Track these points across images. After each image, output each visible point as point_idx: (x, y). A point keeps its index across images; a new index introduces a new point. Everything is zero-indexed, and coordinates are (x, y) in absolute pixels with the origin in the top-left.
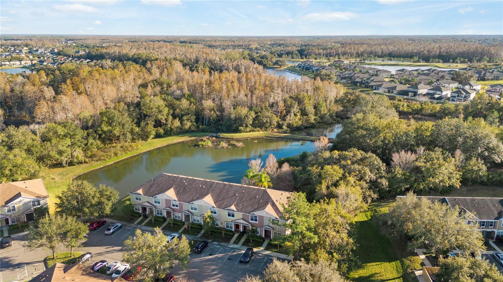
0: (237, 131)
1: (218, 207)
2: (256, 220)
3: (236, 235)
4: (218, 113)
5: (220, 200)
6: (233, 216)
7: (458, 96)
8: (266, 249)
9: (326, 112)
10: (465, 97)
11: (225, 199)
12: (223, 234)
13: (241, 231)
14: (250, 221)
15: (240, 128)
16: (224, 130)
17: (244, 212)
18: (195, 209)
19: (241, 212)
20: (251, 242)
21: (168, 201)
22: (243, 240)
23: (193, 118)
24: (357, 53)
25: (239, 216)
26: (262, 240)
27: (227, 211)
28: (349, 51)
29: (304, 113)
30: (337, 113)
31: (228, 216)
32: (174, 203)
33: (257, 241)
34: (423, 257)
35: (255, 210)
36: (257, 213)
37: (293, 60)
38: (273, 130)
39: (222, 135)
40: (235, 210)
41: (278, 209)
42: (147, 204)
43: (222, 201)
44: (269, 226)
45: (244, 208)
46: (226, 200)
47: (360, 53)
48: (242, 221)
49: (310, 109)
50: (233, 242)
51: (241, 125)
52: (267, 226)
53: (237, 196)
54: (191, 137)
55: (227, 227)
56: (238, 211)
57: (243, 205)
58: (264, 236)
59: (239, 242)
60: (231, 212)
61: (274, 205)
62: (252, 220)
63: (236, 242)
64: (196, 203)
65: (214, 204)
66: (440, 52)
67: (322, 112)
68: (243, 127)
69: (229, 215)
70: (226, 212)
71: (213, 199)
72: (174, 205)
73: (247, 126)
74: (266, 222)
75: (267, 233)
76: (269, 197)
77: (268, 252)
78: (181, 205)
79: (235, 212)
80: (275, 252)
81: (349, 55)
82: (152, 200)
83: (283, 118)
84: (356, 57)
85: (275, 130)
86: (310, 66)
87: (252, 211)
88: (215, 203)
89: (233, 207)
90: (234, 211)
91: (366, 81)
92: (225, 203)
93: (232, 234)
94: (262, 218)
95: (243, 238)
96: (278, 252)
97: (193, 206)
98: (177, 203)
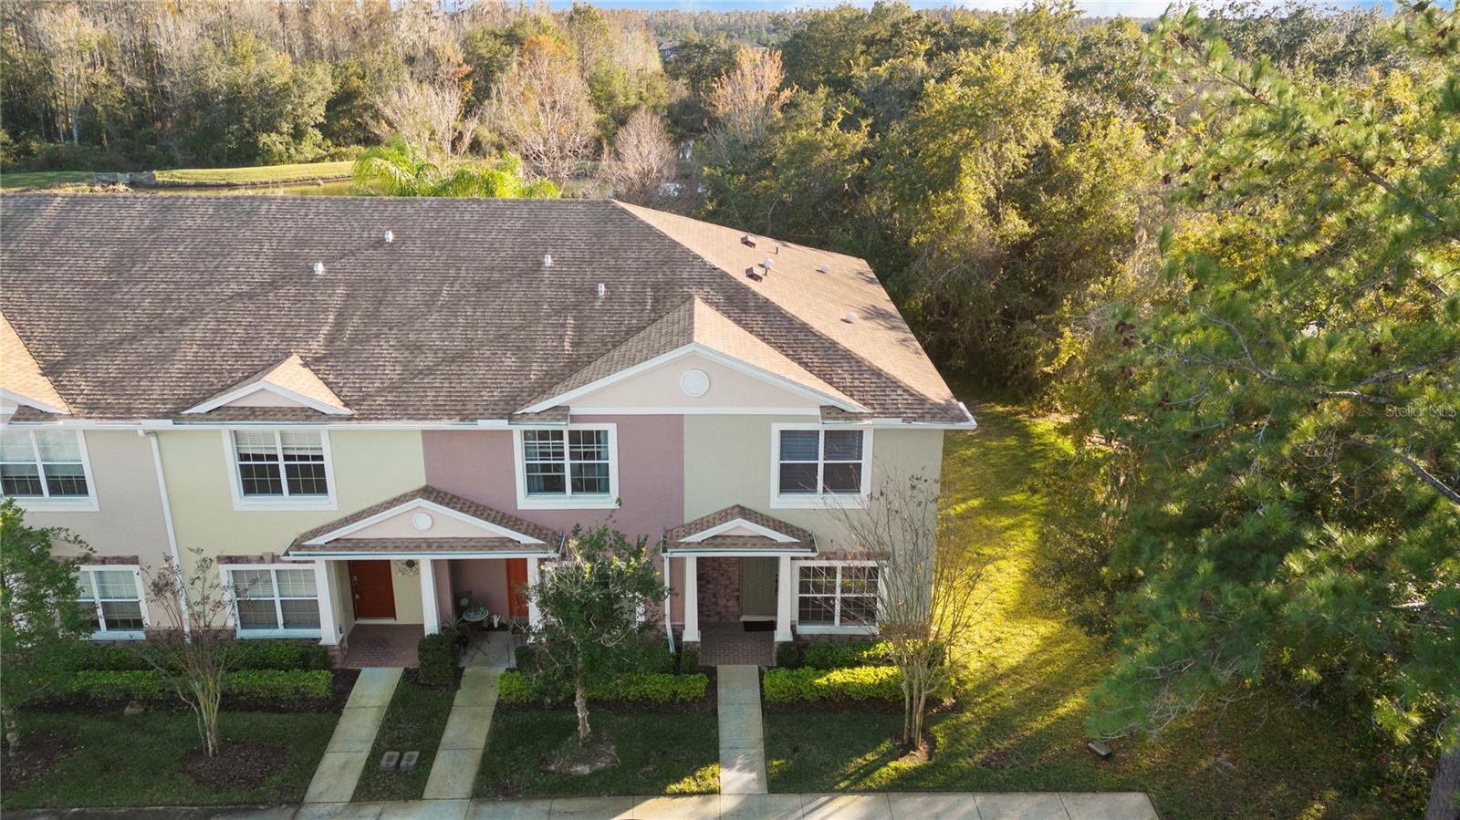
1: (92, 408)
2: (591, 481)
3: (377, 690)
4: (135, 82)
8: (795, 779)
9: (633, 102)
11: (182, 321)
12: (209, 714)
13: (431, 625)
14: (527, 502)
15: (264, 139)
17: (439, 411)
19: (401, 410)
20: (584, 729)
22: (469, 731)
26: (697, 684)
27: (226, 428)
30: (671, 105)
31: (249, 489)
33: (645, 705)
36: (608, 397)
39: (161, 176)
40: (327, 401)
41: (804, 328)
43: (151, 345)
44: (744, 512)
45: (430, 371)
46: (200, 329)
48: (429, 520)
52: (724, 516)
53: (328, 283)
55: (252, 612)
56: (362, 406)
57: (417, 348)
58: (692, 634)
59: (428, 756)
61: (746, 307)
62: (546, 481)
63: (396, 772)
65: (44, 384)
68: (282, 134)
69: (258, 477)
70: (218, 452)
71: (27, 339)
73: (298, 135)
76: (673, 255)
80: (907, 784)
88: (51, 370)
89: (292, 381)
90: (310, 414)
92: (190, 351)
93: (318, 682)
94: (659, 438)
96: (934, 779)
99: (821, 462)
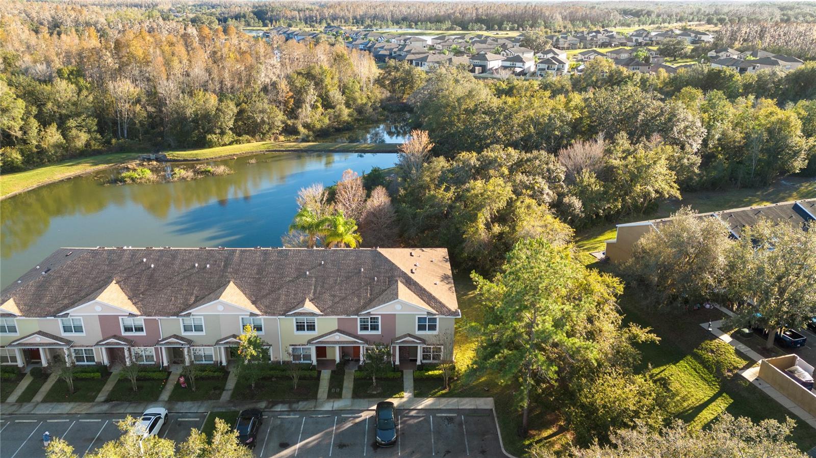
0: (202, 143)
1: (266, 313)
2: (375, 328)
3: (326, 375)
4: (150, 109)
5: (264, 292)
6: (311, 327)
7: (548, 68)
8: (420, 393)
9: (364, 101)
10: (558, 69)
11: (279, 289)
12: (296, 381)
13: (338, 360)
14: (360, 333)
15: (209, 136)
16: (172, 144)
17: (342, 314)
18: (199, 328)
19: (334, 313)
20: (375, 384)
21: (108, 322)
22: (348, 385)
23: (93, 123)
24: (355, 18)
25: (326, 325)
26: (399, 374)
27: (294, 318)
28: (342, 14)
29: (327, 104)
30: (382, 101)
31: (298, 330)
32: (130, 322)
33: (387, 379)
34: (726, 338)
35: (370, 303)
36: (379, 311)
37: (248, 28)
38: (276, 139)
39: (170, 155)
40: (317, 311)
41: (424, 290)
42: (38, 339)
43: (274, 296)
44: (410, 335)
45: (338, 302)
46: (283, 291)
47: (358, 17)
48: (338, 337)
49: (336, 95)
50: (326, 395)
51: (211, 131)
52: (405, 336)
53: (310, 277)
54: (96, 164)
55: (297, 357)
56: (325, 312)
57: (334, 296)
58: (397, 363)
59: (341, 389)
60: (304, 319)
61: (410, 283)
62: (364, 328)
63: (335, 393)
64: (200, 313)
65: (253, 306)
66: (477, 15)
67: (359, 101)
68: (216, 134)
69: (300, 327)
70: (293, 322)
71: (245, 294)
72: (128, 329)
73: (223, 133)
74: (400, 330)
75: (408, 353)
76: (392, 267)
77: (427, 402)
78: (153, 327)
79: (316, 318)
80: (443, 396)
81: (343, 21)
82: (55, 325)
83: (292, 113)
84: (353, 23)
85: (282, 138)
86: (289, 34)
87: (364, 307)
88: (253, 303)
89: (309, 306)
90: (313, 314)
91: (398, 53)
92: (283, 297)
93: (315, 374)
94: (390, 319)
95: (345, 377)
96: (449, 395)
97: (189, 321)
98: (140, 321)
99: (427, 324)
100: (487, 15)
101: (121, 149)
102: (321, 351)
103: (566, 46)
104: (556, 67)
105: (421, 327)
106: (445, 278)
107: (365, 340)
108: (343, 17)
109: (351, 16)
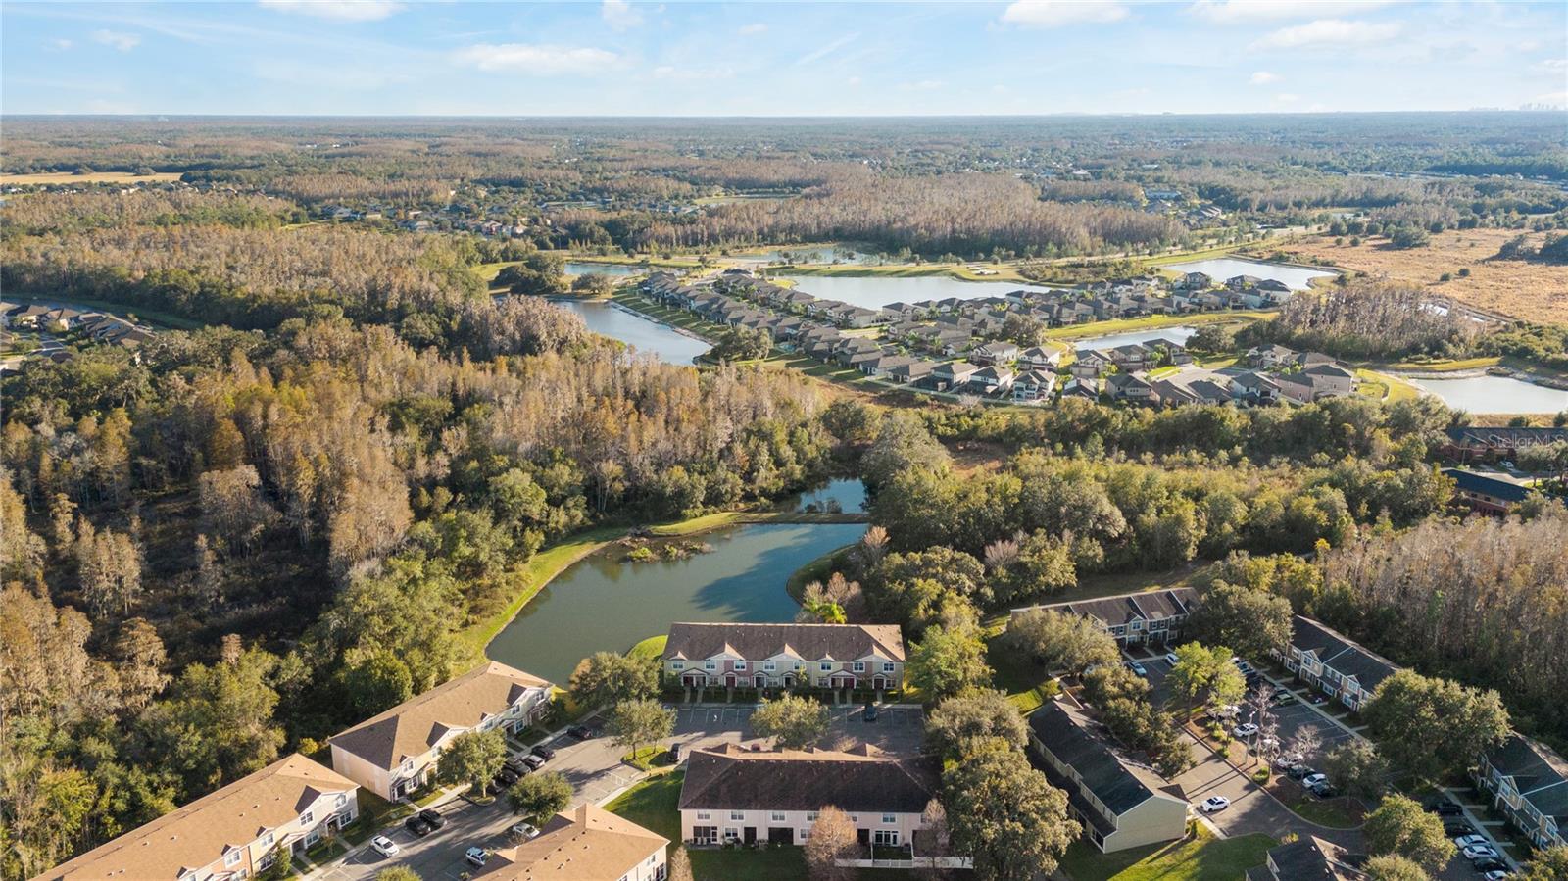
0: (678, 517)
1: (807, 660)
2: (862, 668)
3: (836, 693)
4: (627, 484)
5: (804, 649)
6: (829, 668)
7: (1027, 388)
8: (885, 702)
9: (815, 454)
10: (1040, 389)
11: (811, 647)
13: (843, 685)
14: (854, 671)
15: (683, 510)
16: (651, 517)
17: (845, 661)
18: (773, 668)
19: (840, 661)
20: (863, 696)
21: (729, 664)
22: (849, 697)
23: (582, 500)
24: (760, 232)
25: (837, 667)
26: (875, 692)
28: (740, 226)
29: (779, 463)
30: (832, 450)
32: (740, 664)
33: (869, 694)
34: (1058, 680)
35: (859, 656)
36: (864, 660)
38: (736, 506)
39: (654, 529)
40: (832, 659)
41: (888, 649)
42: (694, 672)
43: (809, 651)
44: (880, 673)
45: (842, 655)
46: (814, 649)
47: (766, 230)
48: (843, 673)
49: (787, 451)
50: (838, 700)
51: (684, 504)
52: (877, 673)
53: (826, 641)
54: (597, 542)
55: (820, 684)
56: (836, 660)
57: (840, 652)
58: (874, 686)
59: (846, 698)
60: (826, 663)
61: (879, 646)
62: (856, 668)
63: (843, 700)
64: (774, 659)
66: (953, 231)
67: (810, 455)
68: (688, 507)
69: (823, 668)
70: (820, 664)
71: (795, 650)
72: (737, 667)
73: (694, 505)
74: (875, 670)
75: (879, 682)
76: (870, 637)
77: (889, 705)
78: (750, 666)
79: (832, 663)
80: (896, 703)
81: (742, 239)
82: (702, 664)
83: (748, 477)
84: (758, 241)
85: (741, 505)
87: (856, 658)
88: (800, 655)
89: (828, 657)
90: (830, 661)
92: (814, 652)
93: (832, 690)
94: (869, 664)
96: (900, 703)
97: (769, 664)
98: (744, 663)
99: (889, 667)
100: (969, 231)
101: (609, 525)
102: (833, 681)
103: (1071, 320)
104: (1036, 387)
105: (886, 669)
106: (898, 643)
107: (857, 675)
108: (743, 233)
109: (754, 229)
